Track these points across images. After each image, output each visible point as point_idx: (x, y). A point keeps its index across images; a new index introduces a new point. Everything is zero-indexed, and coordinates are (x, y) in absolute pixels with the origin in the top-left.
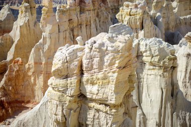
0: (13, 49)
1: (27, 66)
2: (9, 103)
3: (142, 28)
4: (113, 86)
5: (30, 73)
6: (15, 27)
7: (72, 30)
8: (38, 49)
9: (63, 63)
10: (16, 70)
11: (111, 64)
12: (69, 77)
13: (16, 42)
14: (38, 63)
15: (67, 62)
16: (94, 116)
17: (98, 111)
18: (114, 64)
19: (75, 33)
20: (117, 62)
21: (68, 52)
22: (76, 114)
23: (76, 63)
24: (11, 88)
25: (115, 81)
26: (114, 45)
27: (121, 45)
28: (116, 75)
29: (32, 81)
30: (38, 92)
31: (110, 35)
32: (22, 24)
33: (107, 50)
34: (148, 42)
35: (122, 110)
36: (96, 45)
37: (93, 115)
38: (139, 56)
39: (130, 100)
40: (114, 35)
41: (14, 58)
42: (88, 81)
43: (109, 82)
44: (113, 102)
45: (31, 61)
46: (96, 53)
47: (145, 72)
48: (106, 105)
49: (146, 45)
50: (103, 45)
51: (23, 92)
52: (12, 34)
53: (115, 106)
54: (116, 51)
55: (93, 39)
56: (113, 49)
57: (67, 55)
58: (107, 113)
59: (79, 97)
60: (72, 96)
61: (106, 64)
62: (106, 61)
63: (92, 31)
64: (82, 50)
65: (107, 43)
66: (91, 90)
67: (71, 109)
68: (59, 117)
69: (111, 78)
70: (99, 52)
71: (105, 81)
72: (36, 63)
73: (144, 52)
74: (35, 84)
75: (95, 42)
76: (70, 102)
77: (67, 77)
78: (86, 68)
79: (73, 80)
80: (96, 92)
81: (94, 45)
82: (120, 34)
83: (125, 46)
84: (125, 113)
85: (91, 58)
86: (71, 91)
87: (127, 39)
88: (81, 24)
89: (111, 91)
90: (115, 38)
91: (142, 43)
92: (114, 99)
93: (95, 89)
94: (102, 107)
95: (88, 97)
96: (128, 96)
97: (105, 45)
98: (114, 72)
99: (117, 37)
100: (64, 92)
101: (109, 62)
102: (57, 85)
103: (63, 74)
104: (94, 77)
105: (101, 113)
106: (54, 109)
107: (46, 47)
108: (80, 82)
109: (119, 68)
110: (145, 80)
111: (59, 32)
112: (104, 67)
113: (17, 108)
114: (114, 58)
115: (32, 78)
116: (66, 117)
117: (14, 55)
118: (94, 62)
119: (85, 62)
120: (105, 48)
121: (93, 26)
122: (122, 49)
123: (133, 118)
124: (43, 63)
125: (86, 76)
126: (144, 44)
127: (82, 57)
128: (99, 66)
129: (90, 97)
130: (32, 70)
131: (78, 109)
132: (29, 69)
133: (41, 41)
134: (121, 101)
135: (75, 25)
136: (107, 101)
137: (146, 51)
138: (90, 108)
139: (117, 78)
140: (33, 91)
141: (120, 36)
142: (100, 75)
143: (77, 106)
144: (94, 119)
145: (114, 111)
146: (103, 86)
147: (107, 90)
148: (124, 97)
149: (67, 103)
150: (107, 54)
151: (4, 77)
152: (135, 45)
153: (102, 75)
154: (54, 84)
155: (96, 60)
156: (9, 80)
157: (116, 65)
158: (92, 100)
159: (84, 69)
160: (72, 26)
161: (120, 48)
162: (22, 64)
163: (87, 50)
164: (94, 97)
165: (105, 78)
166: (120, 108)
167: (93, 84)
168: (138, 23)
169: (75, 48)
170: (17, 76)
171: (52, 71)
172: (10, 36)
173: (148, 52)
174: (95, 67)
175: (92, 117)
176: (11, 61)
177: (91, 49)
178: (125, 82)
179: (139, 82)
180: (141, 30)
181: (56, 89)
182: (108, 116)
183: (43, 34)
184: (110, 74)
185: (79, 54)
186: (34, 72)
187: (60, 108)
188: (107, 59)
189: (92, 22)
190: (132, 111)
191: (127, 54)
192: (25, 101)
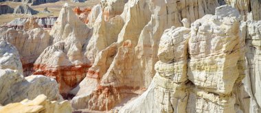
0: (123, 31)
1: (136, 48)
2: (118, 89)
3: (250, 10)
4: (222, 72)
5: (139, 57)
6: (125, 8)
7: (180, 12)
8: (147, 31)
9: (170, 46)
10: (125, 52)
11: (218, 48)
12: (176, 61)
13: (126, 24)
14: (147, 46)
15: (173, 45)
16: (203, 107)
17: (207, 100)
18: (221, 48)
19: (183, 15)
20: (224, 46)
21: (174, 34)
22: (184, 104)
23: (182, 46)
24: (120, 72)
25: (223, 66)
26: (219, 27)
27: (228, 28)
28: (223, 60)
29: (142, 65)
30: (147, 77)
31: (215, 17)
32: (132, 6)
33: (213, 32)
34: (256, 24)
35: (233, 101)
36: (201, 28)
37: (202, 105)
38: (248, 39)
39: (241, 89)
40: (219, 17)
41: (124, 40)
42: (195, 66)
43: (217, 68)
44: (222, 91)
45: (141, 43)
46: (202, 36)
47: (256, 57)
48: (216, 94)
49: (254, 28)
50: (208, 27)
51: (132, 76)
52: (122, 15)
53: (225, 96)
54: (223, 34)
55: (198, 21)
56: (219, 31)
57: (173, 38)
58: (217, 104)
59: (186, 84)
60: (179, 83)
61: (213, 48)
62: (212, 44)
63: (200, 12)
64: (188, 32)
65: (213, 25)
66: (198, 77)
67: (178, 98)
68: (166, 107)
69: (219, 63)
70: (205, 35)
71: (212, 67)
72: (145, 46)
73: (253, 35)
74: (144, 68)
75: (200, 25)
76: (177, 89)
77: (173, 61)
78: (193, 52)
79: (180, 65)
80: (204, 79)
81: (200, 27)
82: (227, 15)
83: (231, 28)
84: (237, 105)
85: (197, 41)
86: (178, 77)
87: (233, 21)
88: (188, 6)
89: (219, 79)
90: (220, 20)
91: (249, 25)
92: (223, 88)
93: (202, 75)
94: (210, 96)
95: (196, 84)
96: (238, 85)
97: (211, 27)
98: (221, 57)
99: (222, 19)
100: (170, 78)
101: (216, 45)
102: (163, 70)
103: (169, 58)
104: (201, 62)
105: (210, 103)
106: (161, 97)
107: (155, 29)
108: (187, 67)
109: (226, 52)
110: (257, 66)
111: (168, 13)
112: (212, 51)
113: (126, 95)
114: (221, 41)
115: (142, 62)
116: (174, 106)
117: (124, 37)
118: (201, 45)
119: (191, 45)
120: (211, 31)
121: (201, 7)
122: (228, 32)
123: (246, 111)
124: (152, 45)
125: (193, 61)
126: (253, 27)
127: (188, 40)
128: (206, 50)
129: (198, 84)
130: (141, 53)
131: (186, 98)
132: (138, 51)
133: (150, 22)
134: (231, 90)
135: (183, 6)
136: (216, 89)
137: (255, 34)
138: (198, 97)
139: (225, 63)
140: (142, 76)
141: (225, 18)
142: (207, 60)
143: (184, 94)
144: (203, 110)
145: (224, 101)
146: (211, 72)
147: (215, 77)
148: (234, 86)
149: (174, 90)
150: (214, 37)
151: (114, 60)
152: (243, 28)
153: (210, 60)
154: (160, 69)
155: (203, 43)
156: (119, 63)
157: (223, 49)
158: (200, 88)
159: (191, 53)
160: (179, 8)
161: (226, 31)
162: (132, 47)
163: (193, 33)
164: (202, 84)
165: (212, 63)
166: (230, 99)
167: (200, 69)
168: (246, 5)
169: (180, 30)
170: (127, 59)
171: (158, 54)
172: (121, 18)
173: (257, 36)
174: (201, 51)
175: (201, 108)
176: (121, 43)
177: (197, 31)
178: (234, 68)
179: (250, 69)
180: (249, 12)
181: (163, 75)
182: (218, 108)
183: (152, 15)
184: (218, 59)
185: (185, 37)
186: (143, 56)
187: (167, 96)
188: (214, 42)
189: (199, 3)
190: (244, 102)
191: (234, 37)
192: (135, 87)
